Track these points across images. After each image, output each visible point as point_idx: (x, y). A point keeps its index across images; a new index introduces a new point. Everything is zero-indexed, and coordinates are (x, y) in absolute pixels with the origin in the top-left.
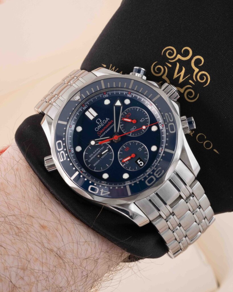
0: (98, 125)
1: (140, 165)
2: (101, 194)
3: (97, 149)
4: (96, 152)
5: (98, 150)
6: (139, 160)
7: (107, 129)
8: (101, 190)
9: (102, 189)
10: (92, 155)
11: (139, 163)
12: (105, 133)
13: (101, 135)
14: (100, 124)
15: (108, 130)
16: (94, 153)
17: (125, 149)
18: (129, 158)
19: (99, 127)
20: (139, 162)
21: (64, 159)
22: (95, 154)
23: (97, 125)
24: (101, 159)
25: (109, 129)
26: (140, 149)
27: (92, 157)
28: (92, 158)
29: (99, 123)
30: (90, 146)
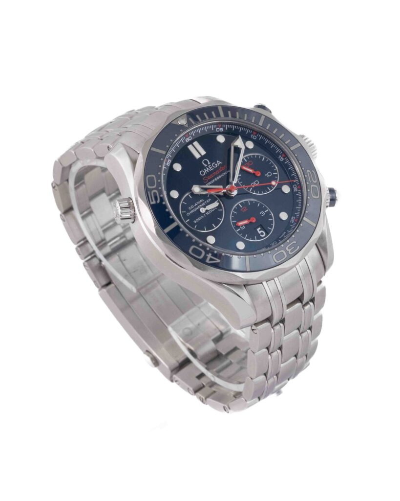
0: (205, 168)
1: (261, 235)
2: (208, 261)
3: (201, 201)
4: (199, 205)
5: (202, 203)
6: (259, 229)
7: (218, 175)
8: (207, 255)
9: (210, 254)
10: (192, 207)
11: (260, 232)
12: (214, 180)
13: (208, 183)
14: (207, 167)
15: (218, 178)
16: (196, 204)
17: (242, 208)
18: (246, 222)
19: (206, 171)
20: (260, 230)
21: (156, 202)
22: (197, 206)
23: (203, 168)
24: (206, 215)
25: (220, 177)
26: (263, 213)
27: (192, 209)
28: (192, 211)
29: (206, 165)
30: (191, 194)
